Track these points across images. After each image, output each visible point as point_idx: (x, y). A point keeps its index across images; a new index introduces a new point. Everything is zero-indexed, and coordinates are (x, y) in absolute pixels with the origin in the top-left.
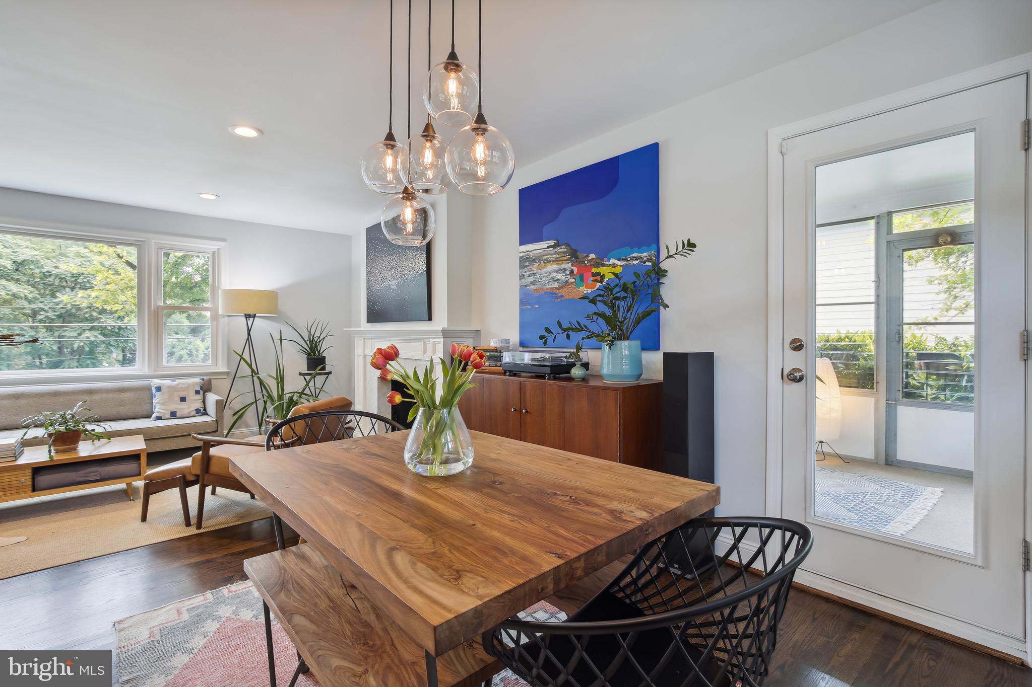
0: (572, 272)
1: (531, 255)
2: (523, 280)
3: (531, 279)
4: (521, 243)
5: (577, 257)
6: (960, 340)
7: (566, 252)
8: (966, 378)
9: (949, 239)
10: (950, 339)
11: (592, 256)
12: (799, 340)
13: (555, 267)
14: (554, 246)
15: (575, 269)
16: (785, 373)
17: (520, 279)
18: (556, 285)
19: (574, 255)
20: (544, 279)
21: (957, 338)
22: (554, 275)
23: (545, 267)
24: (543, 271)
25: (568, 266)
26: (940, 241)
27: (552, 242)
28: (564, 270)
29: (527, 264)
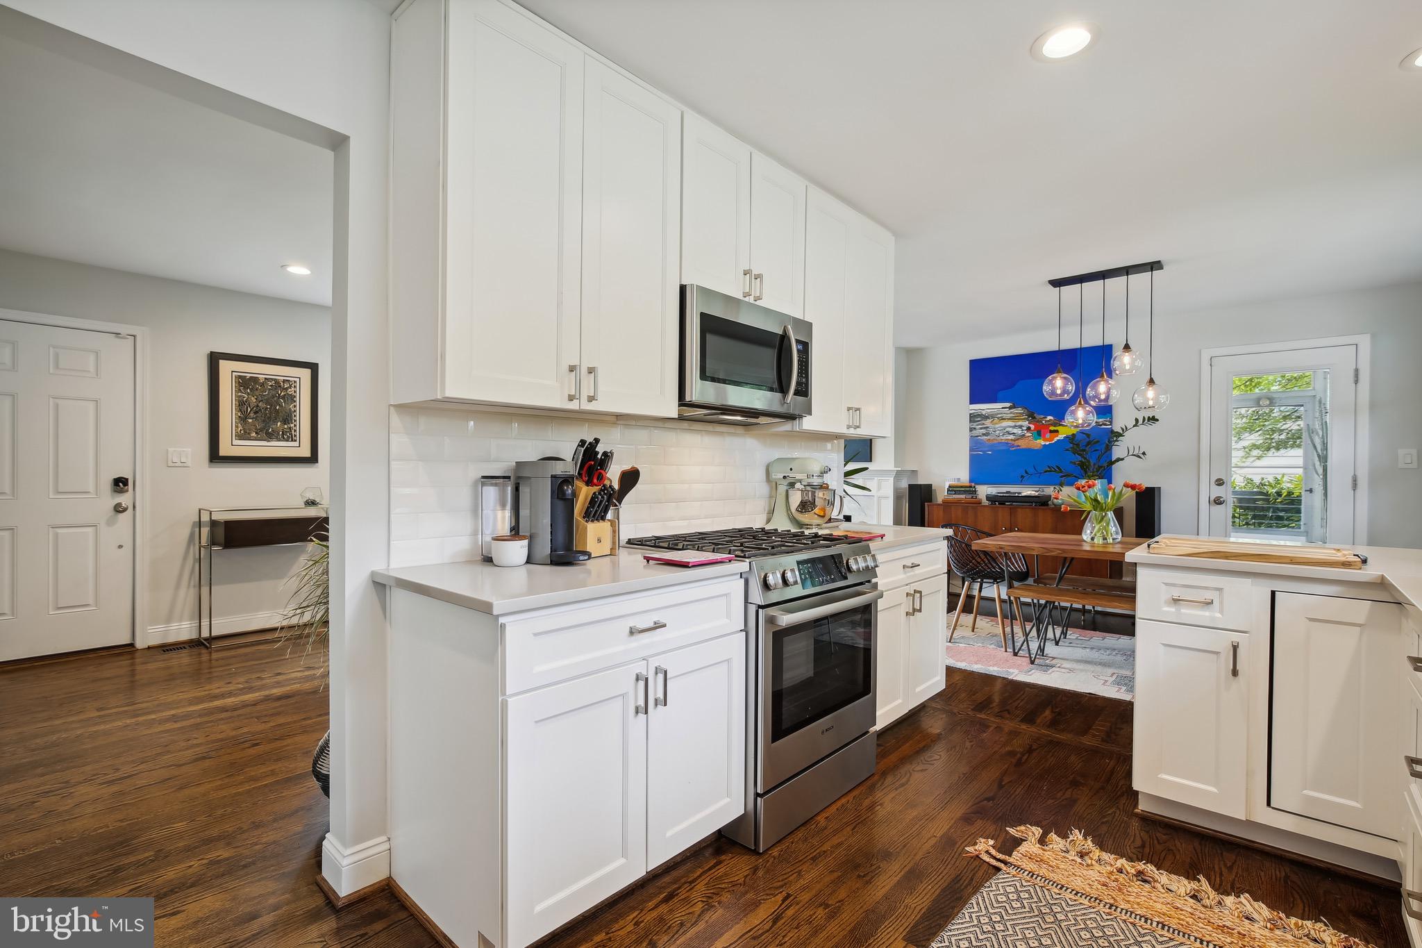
0: (1029, 429)
1: (984, 413)
2: (974, 432)
3: (984, 431)
4: (972, 402)
5: (1034, 418)
6: (1265, 480)
7: (1023, 413)
8: (1271, 510)
9: (1268, 402)
10: (1257, 480)
11: (1049, 418)
12: (1222, 480)
13: (1011, 423)
14: (1010, 408)
15: (1032, 427)
16: (1212, 499)
17: (971, 431)
18: (1012, 437)
19: (1031, 416)
20: (998, 432)
21: (1263, 479)
22: (1008, 429)
23: (999, 423)
24: (997, 426)
25: (1026, 423)
26: (1261, 403)
27: (1008, 405)
28: (1021, 427)
29: (979, 419)
